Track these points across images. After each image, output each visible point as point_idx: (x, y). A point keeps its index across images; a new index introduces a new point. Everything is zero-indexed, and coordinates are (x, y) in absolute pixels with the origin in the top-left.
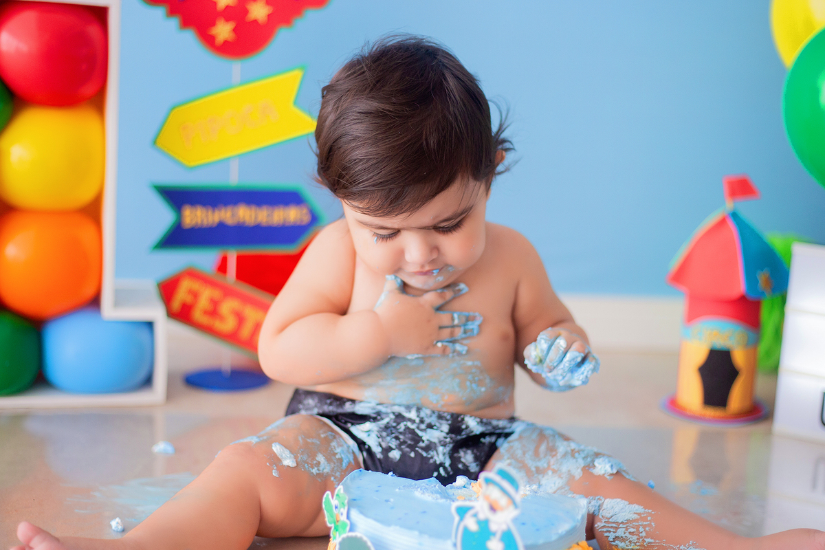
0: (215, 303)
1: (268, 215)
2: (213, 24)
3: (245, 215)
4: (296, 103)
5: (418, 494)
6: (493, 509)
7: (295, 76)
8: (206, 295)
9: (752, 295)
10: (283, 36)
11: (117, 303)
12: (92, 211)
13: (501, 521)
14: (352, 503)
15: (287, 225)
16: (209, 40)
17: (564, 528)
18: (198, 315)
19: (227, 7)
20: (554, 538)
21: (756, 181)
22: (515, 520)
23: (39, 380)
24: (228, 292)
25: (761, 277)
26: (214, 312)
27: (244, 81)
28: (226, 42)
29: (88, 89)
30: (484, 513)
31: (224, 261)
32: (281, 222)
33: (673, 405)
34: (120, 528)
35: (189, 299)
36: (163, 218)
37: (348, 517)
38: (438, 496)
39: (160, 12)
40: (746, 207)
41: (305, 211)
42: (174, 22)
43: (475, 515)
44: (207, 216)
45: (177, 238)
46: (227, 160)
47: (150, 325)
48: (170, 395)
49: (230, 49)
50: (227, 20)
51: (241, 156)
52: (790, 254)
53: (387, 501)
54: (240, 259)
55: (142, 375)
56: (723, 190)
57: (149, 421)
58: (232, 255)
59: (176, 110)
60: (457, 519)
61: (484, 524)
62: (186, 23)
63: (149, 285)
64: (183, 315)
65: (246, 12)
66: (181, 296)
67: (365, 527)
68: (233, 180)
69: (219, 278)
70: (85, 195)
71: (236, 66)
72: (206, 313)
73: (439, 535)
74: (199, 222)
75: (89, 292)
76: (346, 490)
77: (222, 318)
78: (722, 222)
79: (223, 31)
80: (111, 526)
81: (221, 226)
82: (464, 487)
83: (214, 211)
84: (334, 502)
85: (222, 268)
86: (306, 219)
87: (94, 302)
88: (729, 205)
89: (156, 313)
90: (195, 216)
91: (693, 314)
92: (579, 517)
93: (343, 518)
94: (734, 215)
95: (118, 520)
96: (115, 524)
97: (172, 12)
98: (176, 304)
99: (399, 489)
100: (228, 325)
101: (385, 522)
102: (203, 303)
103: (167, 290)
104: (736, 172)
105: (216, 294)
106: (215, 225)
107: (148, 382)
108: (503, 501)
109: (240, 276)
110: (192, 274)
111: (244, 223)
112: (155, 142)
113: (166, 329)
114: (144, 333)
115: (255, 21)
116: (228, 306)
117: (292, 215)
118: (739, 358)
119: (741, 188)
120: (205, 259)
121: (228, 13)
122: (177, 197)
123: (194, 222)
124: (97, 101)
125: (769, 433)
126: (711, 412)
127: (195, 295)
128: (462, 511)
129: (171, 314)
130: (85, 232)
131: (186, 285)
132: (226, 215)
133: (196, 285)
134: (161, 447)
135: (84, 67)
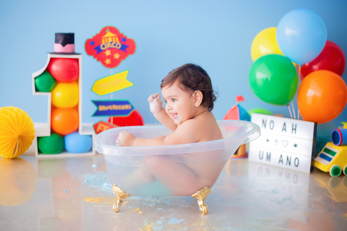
1: (121, 107)
2: (105, 60)
3: (115, 107)
4: (127, 79)
7: (127, 72)
8: (105, 127)
10: (123, 62)
11: (83, 131)
12: (76, 108)
15: (126, 109)
16: (104, 64)
19: (109, 55)
21: (244, 97)
23: (64, 150)
24: (111, 127)
27: (113, 74)
29: (74, 78)
31: (110, 119)
32: (124, 109)
35: (101, 129)
36: (94, 108)
39: (91, 57)
40: (242, 104)
41: (130, 106)
42: (96, 60)
44: (105, 108)
45: (98, 113)
46: (110, 94)
47: (91, 136)
49: (110, 66)
50: (109, 59)
51: (113, 93)
54: (114, 119)
55: (89, 148)
56: (236, 99)
57: (92, 160)
58: (112, 118)
59: (97, 81)
62: (98, 60)
63: (91, 125)
65: (114, 56)
66: (99, 128)
68: (112, 99)
69: (109, 123)
70: (74, 104)
71: (111, 70)
74: (103, 109)
75: (76, 128)
78: (235, 107)
79: (108, 61)
81: (109, 110)
83: (107, 107)
85: (110, 121)
86: (130, 108)
87: (77, 130)
88: (237, 103)
89: (93, 133)
90: (102, 108)
94: (239, 106)
97: (95, 57)
98: (97, 130)
103: (96, 127)
104: (239, 94)
105: (108, 127)
106: (107, 110)
107: (91, 150)
109: (114, 123)
110: (102, 122)
111: (114, 109)
112: (91, 90)
113: (95, 136)
114: (90, 138)
115: (116, 59)
117: (127, 107)
120: (105, 119)
121: (109, 57)
122: (97, 103)
123: (102, 110)
124: (77, 81)
125: (248, 161)
126: (233, 156)
127: (103, 128)
129: (96, 132)
130: (75, 113)
131: (100, 126)
132: (110, 108)
133: (103, 125)
134: (94, 166)
135: (73, 73)
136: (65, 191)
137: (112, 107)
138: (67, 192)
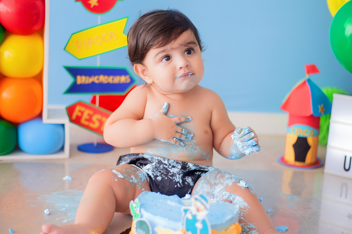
0: (90, 116)
1: (112, 79)
3: (103, 79)
4: (123, 32)
5: (169, 202)
6: (198, 210)
7: (125, 21)
8: (87, 112)
9: (315, 115)
11: (49, 117)
12: (39, 78)
13: (202, 215)
14: (142, 206)
15: (120, 83)
17: (229, 217)
18: (83, 121)
20: (224, 221)
21: (318, 67)
22: (207, 215)
23: (17, 148)
24: (96, 112)
25: (320, 107)
26: (90, 120)
27: (103, 23)
28: (95, 6)
29: (37, 27)
30: (194, 212)
31: (94, 98)
32: (118, 82)
33: (283, 160)
34: (48, 213)
35: (80, 114)
36: (69, 80)
37: (140, 212)
38: (177, 203)
40: (314, 77)
41: (128, 77)
43: (191, 213)
44: (86, 80)
45: (74, 89)
46: (95, 56)
47: (63, 125)
48: (71, 155)
49: (96, 10)
52: (332, 98)
53: (156, 205)
54: (100, 97)
55: (60, 146)
56: (305, 70)
57: (63, 166)
58: (98, 96)
59: (74, 35)
60: (183, 214)
61: (194, 217)
63: (63, 107)
64: (77, 121)
66: (76, 113)
67: (147, 216)
68: (98, 64)
69: (92, 105)
70: (36, 71)
71: (99, 17)
72: (86, 120)
73: (177, 220)
74: (84, 82)
75: (37, 112)
76: (140, 200)
77: (94, 123)
78: (304, 83)
79: (94, 2)
80: (44, 212)
81: (93, 83)
82: (189, 199)
83: (89, 78)
84: (134, 205)
85: (94, 101)
86: (129, 81)
87: (40, 116)
88: (307, 77)
89: (65, 120)
90: (82, 80)
91: (291, 123)
92: (235, 213)
93: (138, 212)
94: (309, 80)
95: (47, 210)
96: (46, 211)
98: (74, 117)
99: (162, 200)
100: (96, 125)
101: (155, 214)
102: (85, 116)
103: (70, 110)
104: (310, 63)
105: (91, 112)
106: (90, 83)
107: (62, 149)
108: (202, 207)
109: (101, 105)
110: (80, 104)
111: (102, 82)
112: (65, 49)
113: (69, 126)
114: (61, 128)
116: (95, 117)
117: (123, 79)
118: (310, 141)
119: (312, 69)
120: (86, 98)
122: (74, 72)
123: (81, 82)
124: (41, 31)
125: (323, 172)
126: (298, 164)
127: (82, 113)
128: (186, 211)
129: (72, 121)
130: (36, 87)
131: (78, 108)
132: (95, 79)
133: (83, 109)
134: (67, 178)
135: (35, 18)
136: (10, 230)
137: (98, 79)
138: (14, 232)
